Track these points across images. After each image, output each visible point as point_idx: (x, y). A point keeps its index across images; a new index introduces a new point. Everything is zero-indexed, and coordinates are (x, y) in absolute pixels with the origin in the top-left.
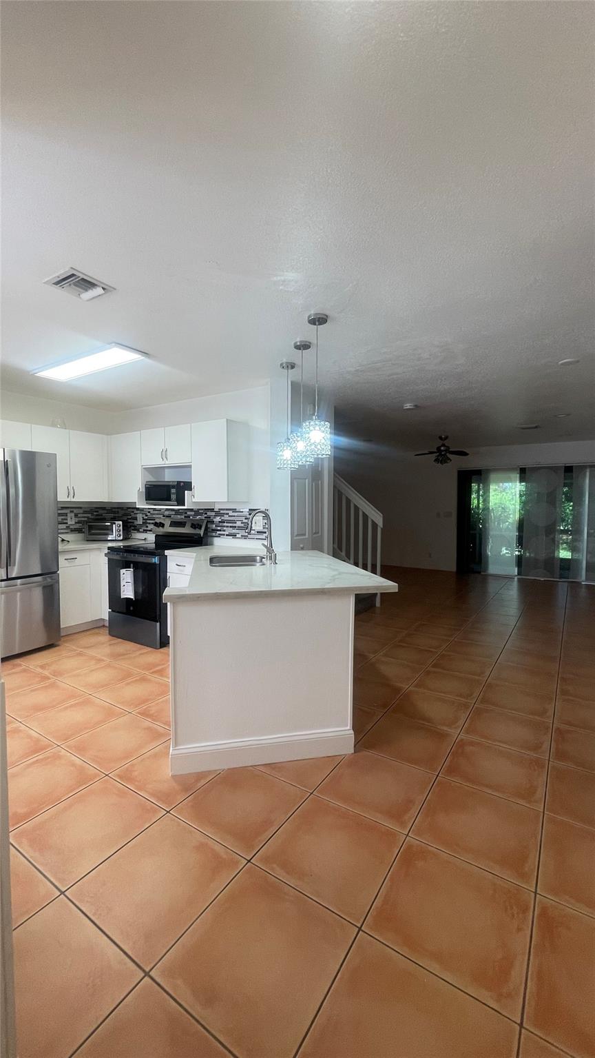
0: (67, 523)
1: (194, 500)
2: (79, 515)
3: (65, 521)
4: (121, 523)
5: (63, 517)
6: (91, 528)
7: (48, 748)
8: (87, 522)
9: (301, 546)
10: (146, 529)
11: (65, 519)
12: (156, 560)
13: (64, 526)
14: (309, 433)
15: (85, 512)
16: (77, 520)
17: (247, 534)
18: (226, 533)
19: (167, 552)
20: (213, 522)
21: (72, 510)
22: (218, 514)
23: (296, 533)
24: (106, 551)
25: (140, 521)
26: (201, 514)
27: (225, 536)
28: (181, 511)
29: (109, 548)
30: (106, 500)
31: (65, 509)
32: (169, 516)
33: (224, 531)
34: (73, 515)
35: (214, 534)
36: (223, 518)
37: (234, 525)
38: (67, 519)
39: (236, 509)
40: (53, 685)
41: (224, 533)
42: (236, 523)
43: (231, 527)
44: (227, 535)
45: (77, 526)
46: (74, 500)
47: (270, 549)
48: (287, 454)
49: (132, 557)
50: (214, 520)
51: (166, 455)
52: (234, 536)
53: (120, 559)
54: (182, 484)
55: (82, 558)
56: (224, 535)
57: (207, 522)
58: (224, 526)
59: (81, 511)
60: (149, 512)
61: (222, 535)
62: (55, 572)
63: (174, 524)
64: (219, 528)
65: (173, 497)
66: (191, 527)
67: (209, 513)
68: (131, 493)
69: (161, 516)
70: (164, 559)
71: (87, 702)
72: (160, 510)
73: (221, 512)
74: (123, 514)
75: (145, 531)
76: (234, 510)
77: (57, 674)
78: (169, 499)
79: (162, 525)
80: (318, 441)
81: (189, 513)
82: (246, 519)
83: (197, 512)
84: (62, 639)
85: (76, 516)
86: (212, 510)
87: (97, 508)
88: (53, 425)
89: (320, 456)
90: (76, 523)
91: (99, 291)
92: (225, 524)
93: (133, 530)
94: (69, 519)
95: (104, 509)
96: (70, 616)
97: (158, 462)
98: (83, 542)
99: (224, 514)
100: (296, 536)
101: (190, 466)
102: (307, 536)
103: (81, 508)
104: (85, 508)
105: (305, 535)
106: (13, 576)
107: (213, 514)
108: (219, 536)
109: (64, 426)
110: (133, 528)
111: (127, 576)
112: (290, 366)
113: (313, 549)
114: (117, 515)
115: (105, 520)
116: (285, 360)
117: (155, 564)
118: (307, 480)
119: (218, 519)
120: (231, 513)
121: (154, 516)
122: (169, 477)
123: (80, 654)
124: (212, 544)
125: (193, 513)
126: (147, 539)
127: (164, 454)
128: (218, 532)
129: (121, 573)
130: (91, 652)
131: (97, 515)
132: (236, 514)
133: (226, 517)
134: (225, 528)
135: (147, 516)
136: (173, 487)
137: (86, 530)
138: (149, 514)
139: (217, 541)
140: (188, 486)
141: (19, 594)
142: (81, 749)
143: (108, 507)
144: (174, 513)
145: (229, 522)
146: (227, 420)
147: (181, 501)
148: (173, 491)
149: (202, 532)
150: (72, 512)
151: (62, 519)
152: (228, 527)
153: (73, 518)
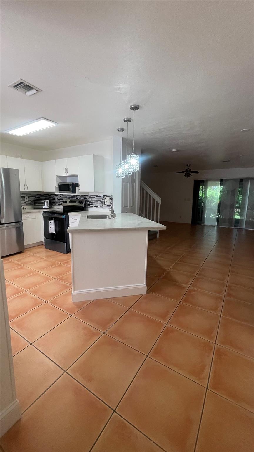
0: (25, 201)
1: (80, 191)
2: (30, 197)
3: (24, 200)
4: (48, 201)
5: (23, 198)
6: (35, 203)
7: (21, 292)
8: (33, 200)
9: (126, 211)
10: (59, 204)
11: (24, 199)
12: (64, 217)
13: (24, 202)
14: (130, 160)
15: (32, 196)
16: (29, 199)
17: (103, 206)
19: (68, 213)
20: (88, 201)
21: (27, 195)
22: (90, 197)
23: (124, 206)
24: (43, 213)
25: (56, 200)
26: (83, 197)
27: (93, 207)
28: (74, 196)
29: (44, 212)
30: (41, 191)
31: (24, 195)
32: (69, 198)
33: (93, 205)
34: (27, 197)
35: (89, 206)
36: (92, 199)
37: (97, 202)
38: (25, 199)
39: (98, 195)
40: (22, 268)
41: (93, 206)
42: (98, 201)
43: (96, 203)
44: (94, 207)
45: (30, 202)
46: (27, 191)
47: (113, 212)
48: (120, 170)
49: (54, 216)
50: (89, 200)
51: (67, 170)
52: (97, 207)
53: (48, 216)
54: (74, 184)
55: (32, 216)
57: (86, 201)
58: (93, 203)
60: (60, 196)
62: (21, 222)
63: (71, 202)
64: (91, 204)
65: (71, 189)
66: (79, 203)
67: (87, 197)
68: (52, 187)
69: (66, 198)
70: (67, 217)
71: (37, 274)
72: (65, 195)
73: (92, 196)
74: (49, 197)
75: (59, 205)
76: (97, 196)
77: (23, 263)
78: (69, 191)
79: (66, 202)
80: (134, 164)
81: (78, 197)
82: (102, 199)
83: (81, 196)
84: (25, 250)
85: (29, 198)
86: (88, 196)
87: (37, 194)
88: (17, 156)
89: (135, 171)
90: (29, 201)
91: (34, 91)
92: (93, 202)
93: (54, 204)
94: (26, 199)
95: (41, 195)
96: (28, 240)
97: (63, 174)
98: (32, 209)
99: (93, 197)
100: (124, 207)
101: (77, 176)
102: (129, 207)
103: (30, 194)
104: (32, 194)
105: (128, 207)
106: (3, 223)
107: (88, 197)
108: (91, 207)
109: (21, 157)
110: (53, 203)
111: (52, 223)
112: (122, 130)
113: (131, 213)
114: (46, 198)
115: (41, 200)
116: (119, 128)
117: (63, 218)
118: (129, 183)
119: (90, 200)
120: (96, 197)
121: (63, 198)
122: (69, 181)
123: (33, 256)
124: (88, 210)
125: (79, 197)
126: (60, 208)
127: (66, 170)
128: (90, 205)
129: (49, 222)
130: (38, 255)
131: (37, 197)
132: (98, 197)
133: (94, 199)
134: (93, 204)
135: (59, 198)
136: (71, 185)
137: (33, 204)
138: (60, 197)
139: (90, 209)
140: (77, 185)
141: (6, 230)
142: (35, 292)
143: (42, 194)
144: (71, 197)
145: (95, 201)
146: (94, 155)
147: (74, 191)
148: (71, 187)
149: (83, 205)
150: (27, 196)
151: (23, 199)
152: (94, 203)
153: (28, 199)
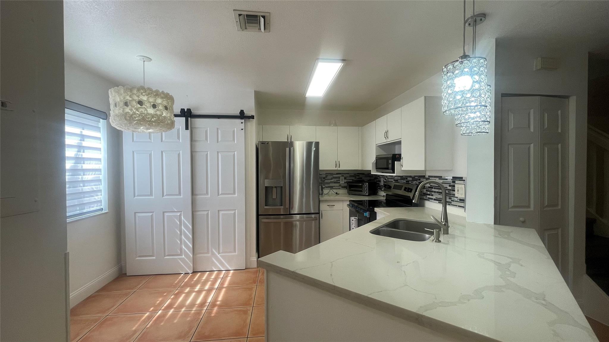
1: (403, 169)
2: (347, 178)
3: (338, 182)
4: (368, 184)
6: (352, 186)
8: (349, 182)
10: (384, 189)
13: (338, 185)
15: (351, 176)
16: (346, 181)
17: (450, 200)
18: (434, 197)
19: (376, 209)
20: (424, 187)
24: (348, 203)
26: (416, 180)
29: (350, 201)
30: (360, 169)
31: (338, 175)
33: (432, 195)
34: (343, 178)
35: (425, 197)
38: (339, 180)
39: (441, 177)
41: (432, 197)
43: (437, 192)
44: (434, 200)
46: (339, 169)
51: (387, 135)
52: (440, 201)
55: (338, 206)
56: (432, 199)
58: (432, 191)
59: (348, 175)
60: (387, 177)
61: (429, 198)
63: (396, 187)
64: (429, 193)
65: (391, 167)
66: (406, 190)
67: (422, 180)
68: (368, 164)
69: (393, 180)
73: (431, 179)
76: (440, 178)
78: (388, 169)
79: (390, 187)
81: (409, 179)
82: (450, 186)
85: (345, 178)
86: (424, 177)
87: (358, 174)
88: (330, 125)
90: (345, 183)
92: (433, 190)
93: (379, 189)
94: (341, 180)
95: (363, 174)
101: (400, 142)
103: (348, 174)
104: (351, 174)
105: (529, 207)
107: (425, 180)
109: (336, 125)
110: (379, 187)
114: (372, 178)
118: (533, 145)
120: (437, 180)
125: (411, 179)
126: (384, 196)
128: (428, 196)
131: (358, 178)
132: (441, 181)
134: (433, 193)
135: (385, 179)
136: (390, 159)
137: (348, 188)
145: (436, 188)
146: (425, 97)
150: (343, 176)
151: (337, 180)
152: (435, 192)
153: (343, 179)
